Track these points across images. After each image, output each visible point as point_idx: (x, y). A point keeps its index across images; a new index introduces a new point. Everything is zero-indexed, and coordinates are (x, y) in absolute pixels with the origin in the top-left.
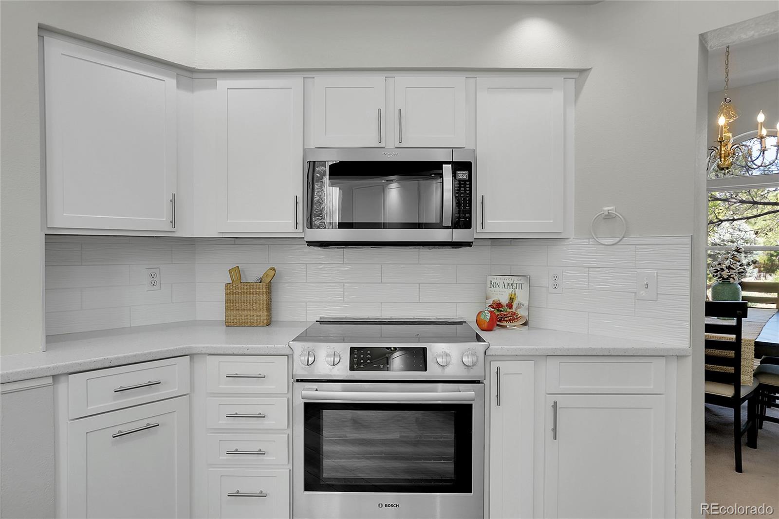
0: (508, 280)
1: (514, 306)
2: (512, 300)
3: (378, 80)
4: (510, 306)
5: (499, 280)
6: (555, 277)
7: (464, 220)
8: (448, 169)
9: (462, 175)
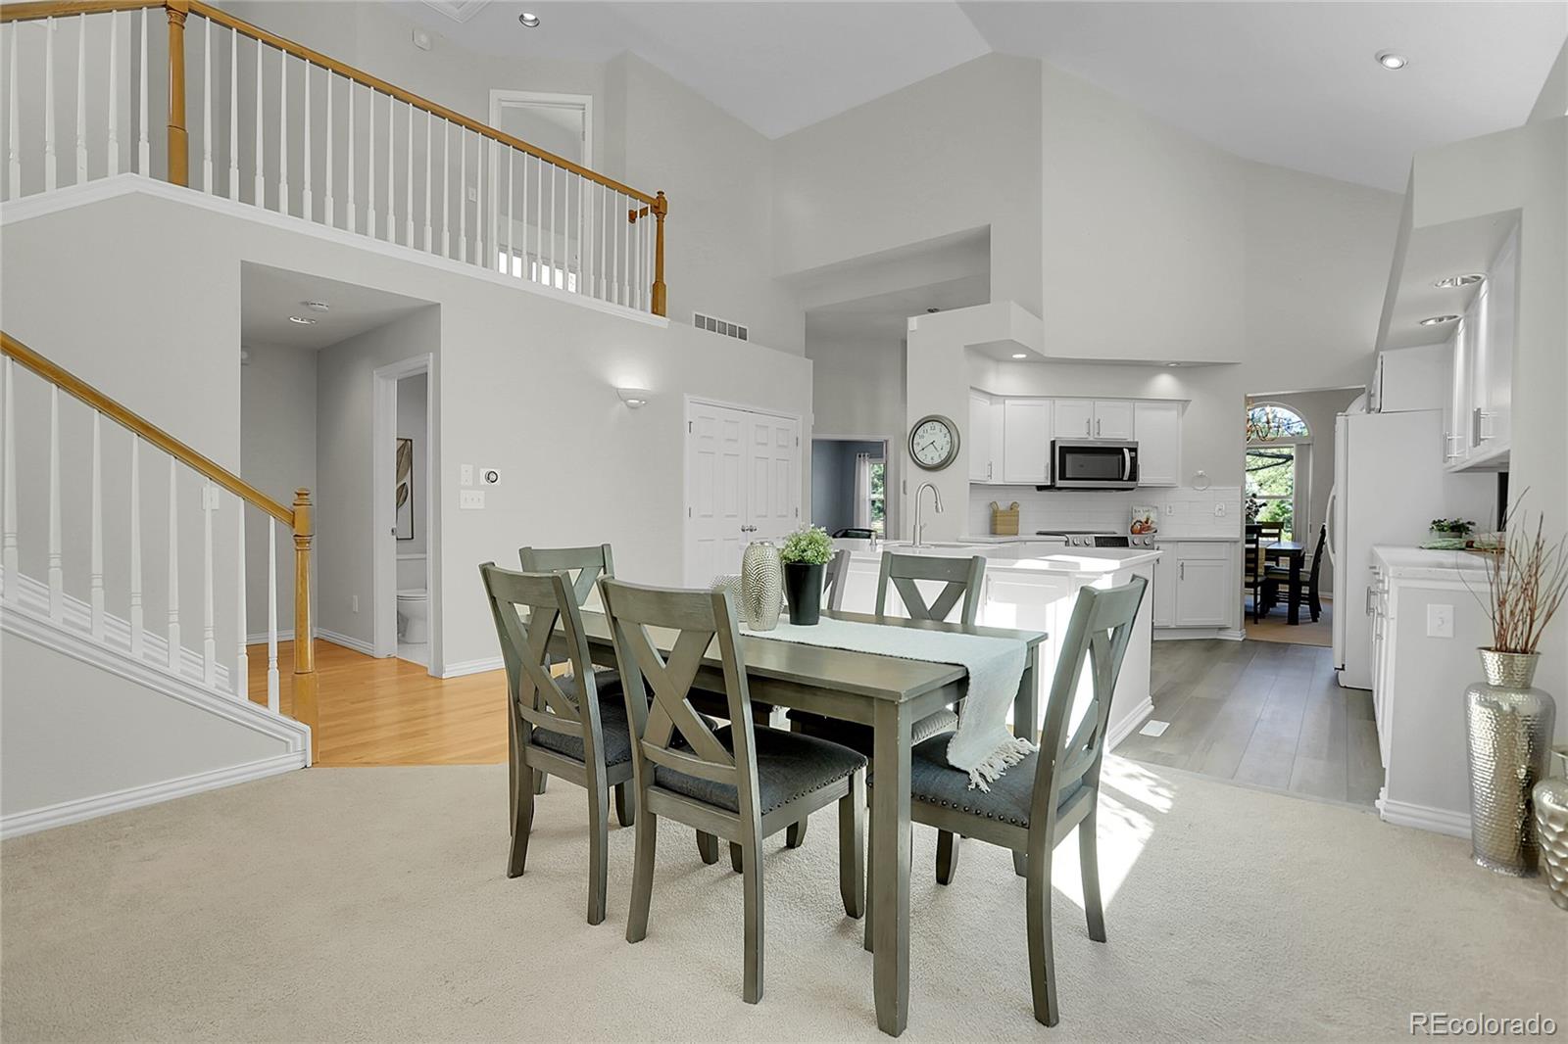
0: (1145, 508)
1: (1150, 522)
2: (1147, 519)
3: (1087, 403)
5: (1140, 508)
6: (1170, 506)
7: (1133, 476)
8: (1126, 451)
9: (1133, 454)
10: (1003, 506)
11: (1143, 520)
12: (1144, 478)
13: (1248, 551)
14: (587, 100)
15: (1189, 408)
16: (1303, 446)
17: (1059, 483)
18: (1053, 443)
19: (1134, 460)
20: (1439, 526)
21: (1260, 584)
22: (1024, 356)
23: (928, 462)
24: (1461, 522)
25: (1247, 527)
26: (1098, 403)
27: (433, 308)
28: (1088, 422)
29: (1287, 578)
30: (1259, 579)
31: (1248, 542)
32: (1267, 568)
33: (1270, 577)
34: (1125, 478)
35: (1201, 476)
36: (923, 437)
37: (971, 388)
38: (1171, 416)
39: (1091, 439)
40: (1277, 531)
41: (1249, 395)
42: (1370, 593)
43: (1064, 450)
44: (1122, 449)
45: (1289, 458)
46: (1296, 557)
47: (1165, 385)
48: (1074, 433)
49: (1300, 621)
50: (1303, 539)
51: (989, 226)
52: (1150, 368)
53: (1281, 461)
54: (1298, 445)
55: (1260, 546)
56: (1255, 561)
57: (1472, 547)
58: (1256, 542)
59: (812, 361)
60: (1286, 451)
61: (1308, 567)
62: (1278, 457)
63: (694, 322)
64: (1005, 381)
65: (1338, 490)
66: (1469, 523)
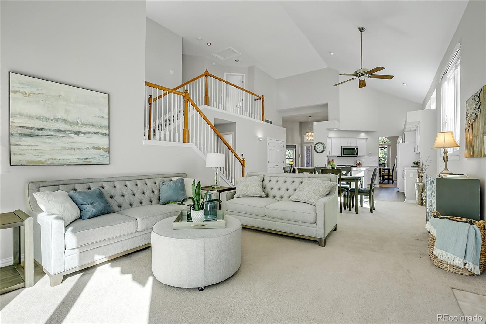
0: (359, 160)
6: (364, 160)
7: (357, 154)
8: (356, 149)
11: (359, 163)
12: (359, 154)
13: (380, 169)
14: (244, 75)
15: (368, 140)
16: (389, 146)
17: (343, 155)
18: (341, 147)
19: (357, 150)
20: (414, 163)
21: (382, 176)
22: (336, 130)
23: (319, 151)
25: (379, 164)
26: (350, 139)
27: (234, 123)
28: (348, 143)
29: (387, 175)
32: (383, 173)
34: (356, 154)
35: (370, 154)
36: (317, 146)
37: (326, 136)
38: (364, 141)
39: (349, 146)
40: (384, 165)
42: (403, 174)
43: (344, 149)
45: (386, 148)
46: (389, 170)
47: (363, 135)
48: (345, 145)
49: (390, 183)
50: (390, 166)
51: (328, 103)
52: (360, 132)
56: (381, 171)
58: (381, 167)
59: (286, 129)
61: (391, 173)
64: (332, 135)
65: (397, 157)
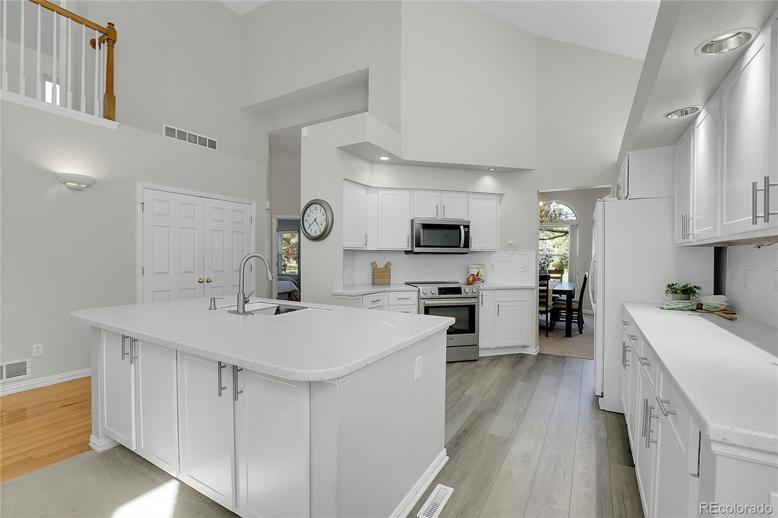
0: (477, 266)
1: (479, 275)
2: (478, 273)
3: (436, 194)
4: (477, 275)
5: (473, 266)
6: (493, 265)
7: (467, 245)
8: (462, 227)
9: (467, 229)
10: (381, 265)
11: (475, 274)
12: (474, 245)
13: (541, 291)
15: (504, 200)
16: (574, 226)
17: (416, 250)
18: (412, 221)
19: (467, 234)
20: (673, 289)
21: (550, 311)
22: (388, 159)
23: (313, 234)
24: (689, 286)
25: (540, 276)
26: (444, 194)
28: (437, 207)
29: (565, 307)
30: (549, 309)
31: (541, 285)
32: (554, 298)
33: (556, 306)
34: (462, 246)
35: (512, 245)
36: (309, 215)
37: (344, 179)
38: (491, 204)
39: (439, 218)
41: (540, 191)
43: (420, 226)
44: (459, 226)
45: (567, 233)
46: (570, 294)
47: (487, 183)
48: (427, 214)
49: (572, 333)
50: (574, 281)
51: (368, 69)
52: (478, 171)
53: (563, 234)
54: (571, 225)
55: (549, 288)
56: (546, 297)
57: (701, 309)
58: (547, 285)
60: (566, 229)
61: (577, 298)
62: (561, 232)
63: (164, 132)
64: (377, 177)
66: (695, 287)
